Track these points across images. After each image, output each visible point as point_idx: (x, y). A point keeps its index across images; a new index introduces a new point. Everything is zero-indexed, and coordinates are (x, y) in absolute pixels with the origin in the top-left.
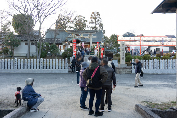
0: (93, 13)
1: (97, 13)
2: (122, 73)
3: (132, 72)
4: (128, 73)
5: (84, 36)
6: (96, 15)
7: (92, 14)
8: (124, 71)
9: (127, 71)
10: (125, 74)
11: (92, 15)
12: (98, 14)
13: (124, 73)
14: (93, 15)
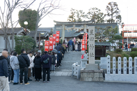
0: (110, 4)
1: (114, 3)
2: (86, 80)
3: (104, 79)
4: (97, 80)
5: (76, 26)
6: (113, 5)
7: (108, 5)
8: (90, 76)
9: (95, 77)
10: (92, 81)
11: (107, 7)
12: (115, 5)
13: (90, 80)
14: (110, 6)
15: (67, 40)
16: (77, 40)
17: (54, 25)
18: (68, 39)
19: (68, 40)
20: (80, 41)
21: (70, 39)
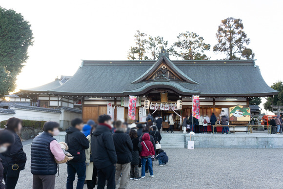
0: (225, 22)
11: (220, 29)
12: (239, 24)
15: (113, 103)
16: (142, 103)
17: (82, 61)
18: (115, 101)
19: (115, 103)
20: (153, 106)
21: (120, 101)
